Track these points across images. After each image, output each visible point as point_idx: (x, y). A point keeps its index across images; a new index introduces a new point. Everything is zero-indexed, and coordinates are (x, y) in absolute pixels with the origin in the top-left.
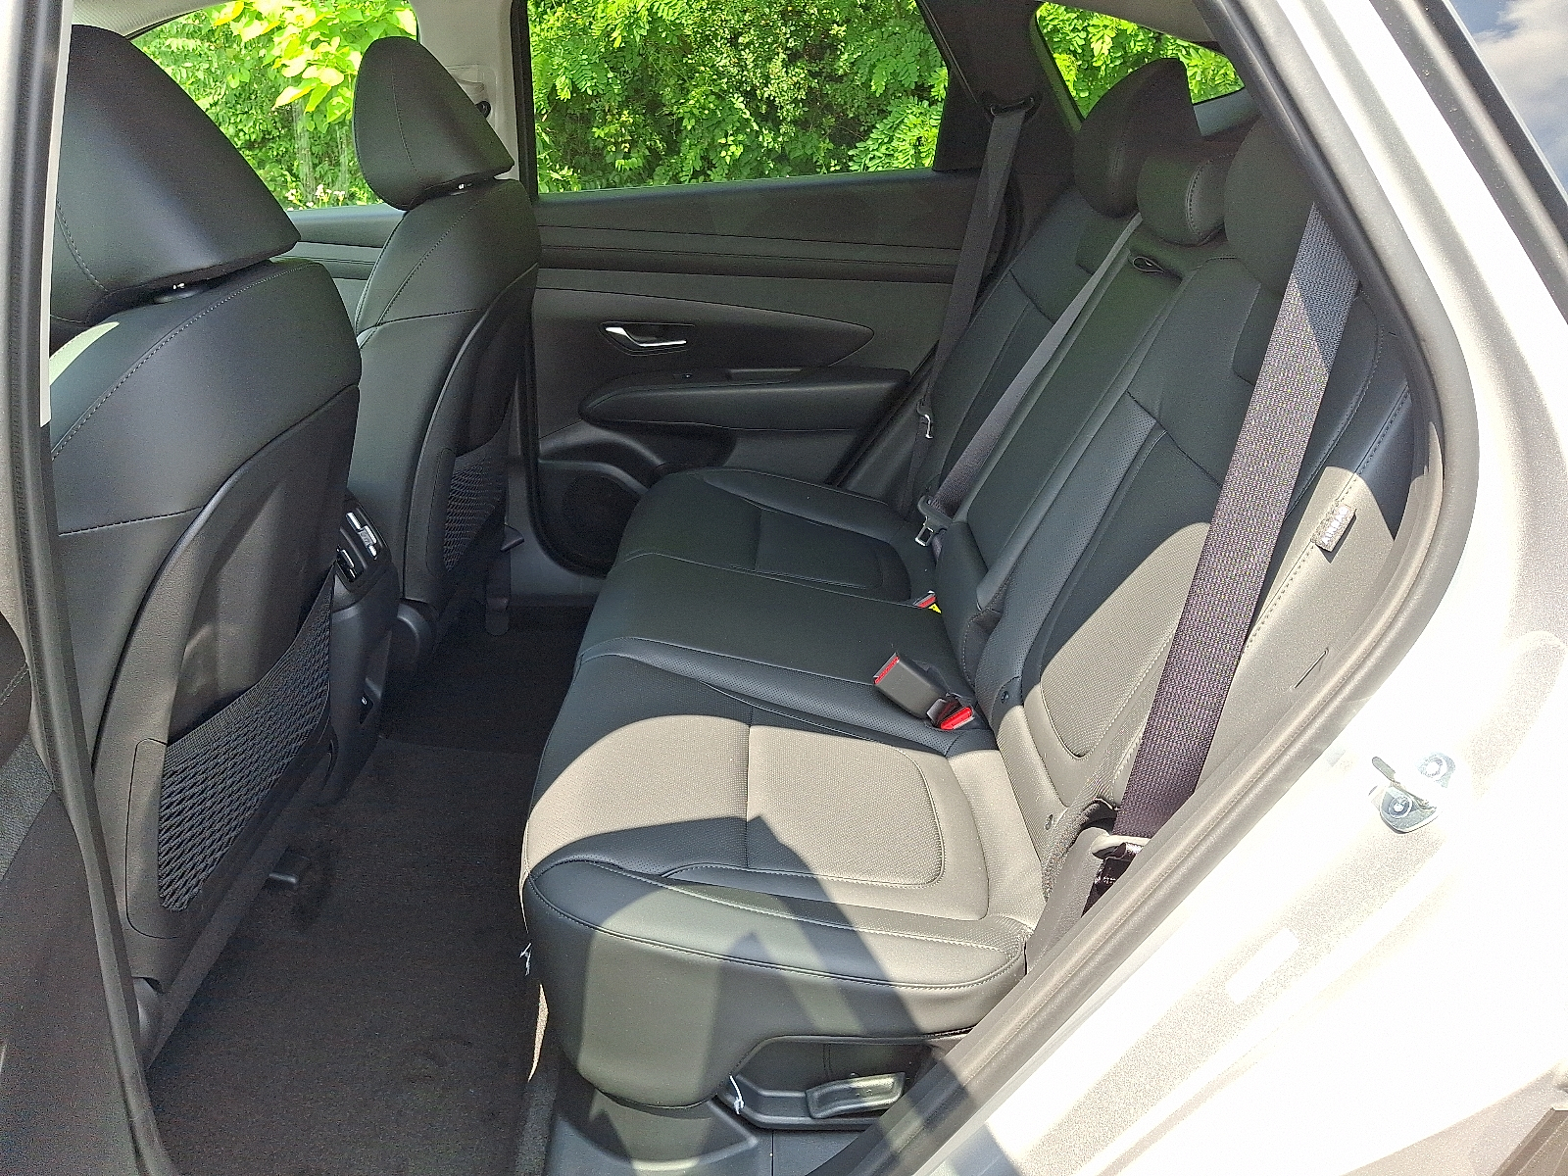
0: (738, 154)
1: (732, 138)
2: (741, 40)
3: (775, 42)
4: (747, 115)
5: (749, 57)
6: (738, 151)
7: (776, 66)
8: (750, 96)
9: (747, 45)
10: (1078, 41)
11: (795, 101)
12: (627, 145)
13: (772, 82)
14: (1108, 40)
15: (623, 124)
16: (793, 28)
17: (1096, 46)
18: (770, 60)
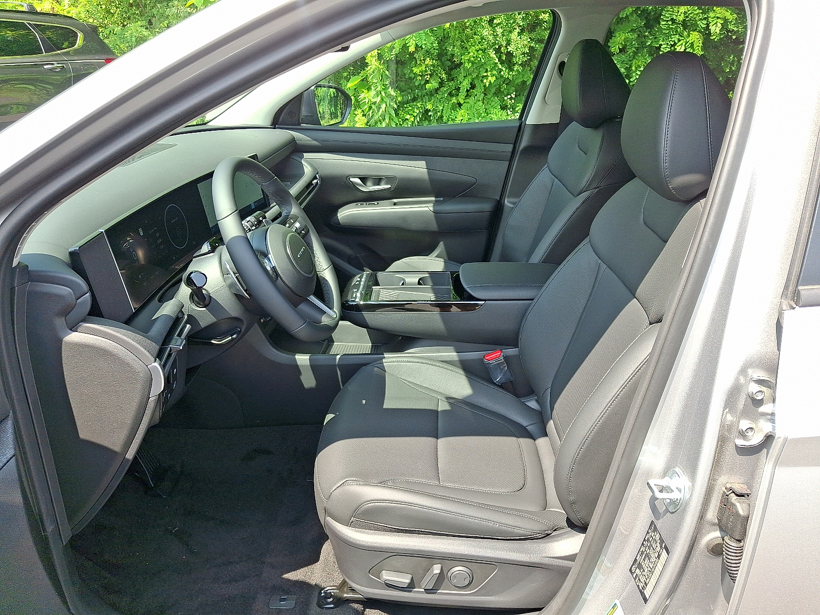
0: (492, 81)
1: (490, 73)
2: (495, 21)
3: (514, 22)
4: (497, 61)
5: (499, 30)
6: (492, 79)
7: (514, 36)
8: (498, 51)
9: (499, 24)
10: (702, 24)
11: (524, 54)
12: (429, 76)
13: (512, 43)
14: (719, 25)
15: (427, 66)
16: (524, 15)
17: (712, 28)
18: (511, 32)
